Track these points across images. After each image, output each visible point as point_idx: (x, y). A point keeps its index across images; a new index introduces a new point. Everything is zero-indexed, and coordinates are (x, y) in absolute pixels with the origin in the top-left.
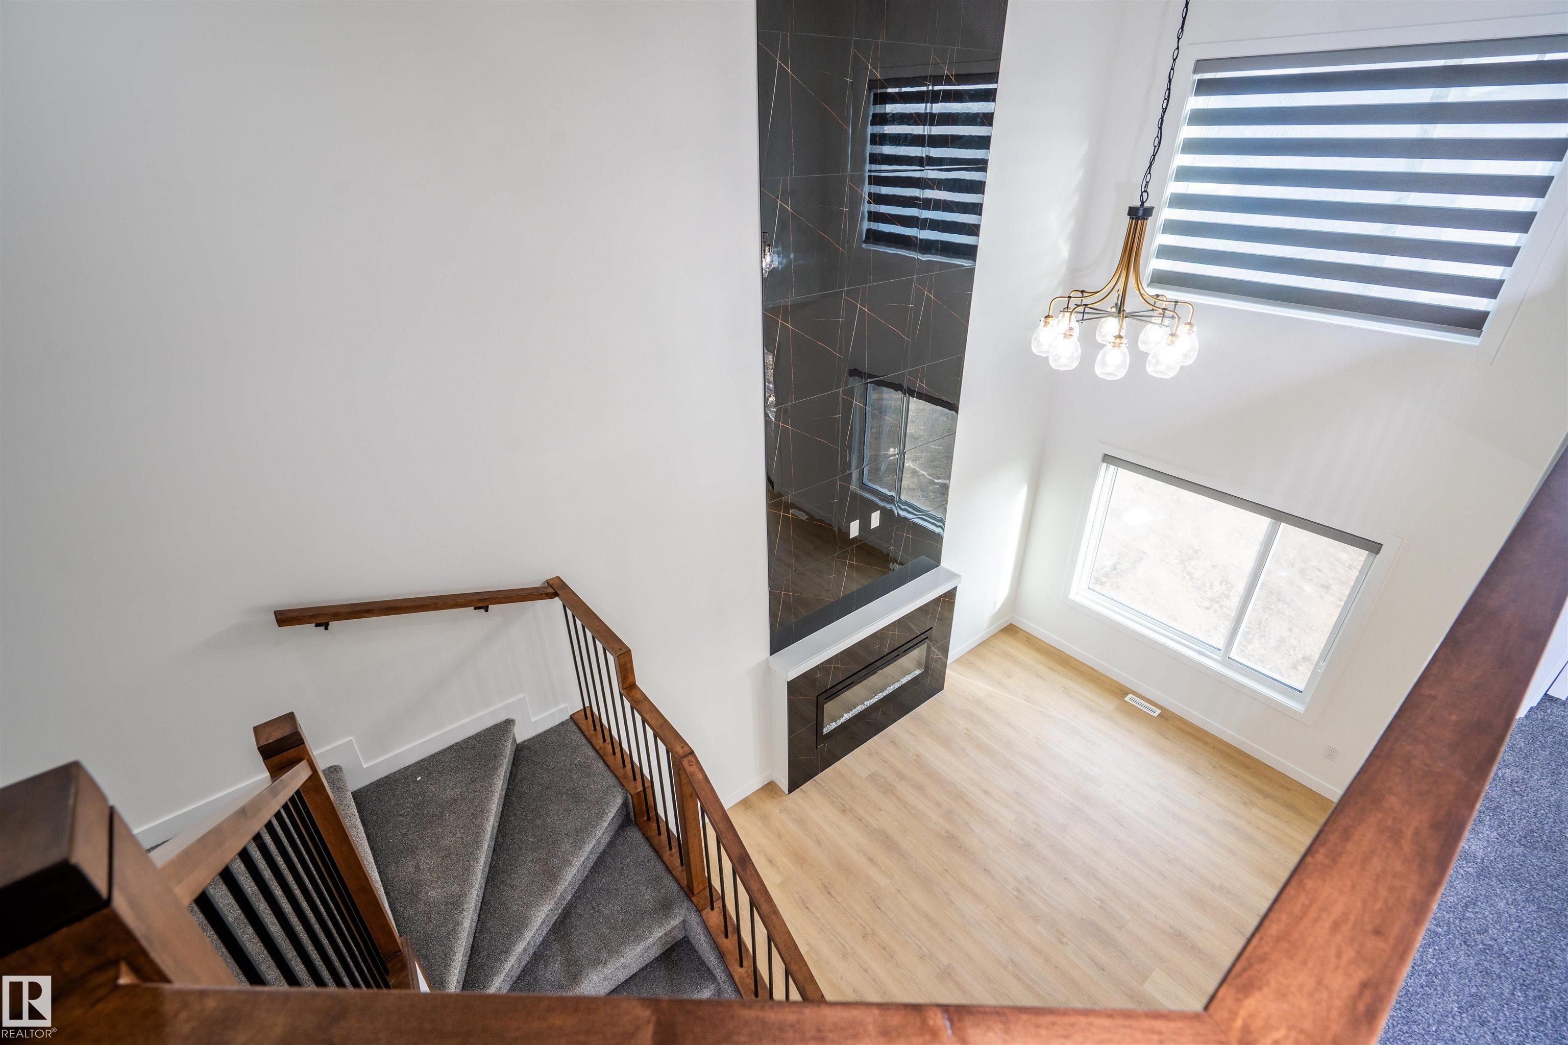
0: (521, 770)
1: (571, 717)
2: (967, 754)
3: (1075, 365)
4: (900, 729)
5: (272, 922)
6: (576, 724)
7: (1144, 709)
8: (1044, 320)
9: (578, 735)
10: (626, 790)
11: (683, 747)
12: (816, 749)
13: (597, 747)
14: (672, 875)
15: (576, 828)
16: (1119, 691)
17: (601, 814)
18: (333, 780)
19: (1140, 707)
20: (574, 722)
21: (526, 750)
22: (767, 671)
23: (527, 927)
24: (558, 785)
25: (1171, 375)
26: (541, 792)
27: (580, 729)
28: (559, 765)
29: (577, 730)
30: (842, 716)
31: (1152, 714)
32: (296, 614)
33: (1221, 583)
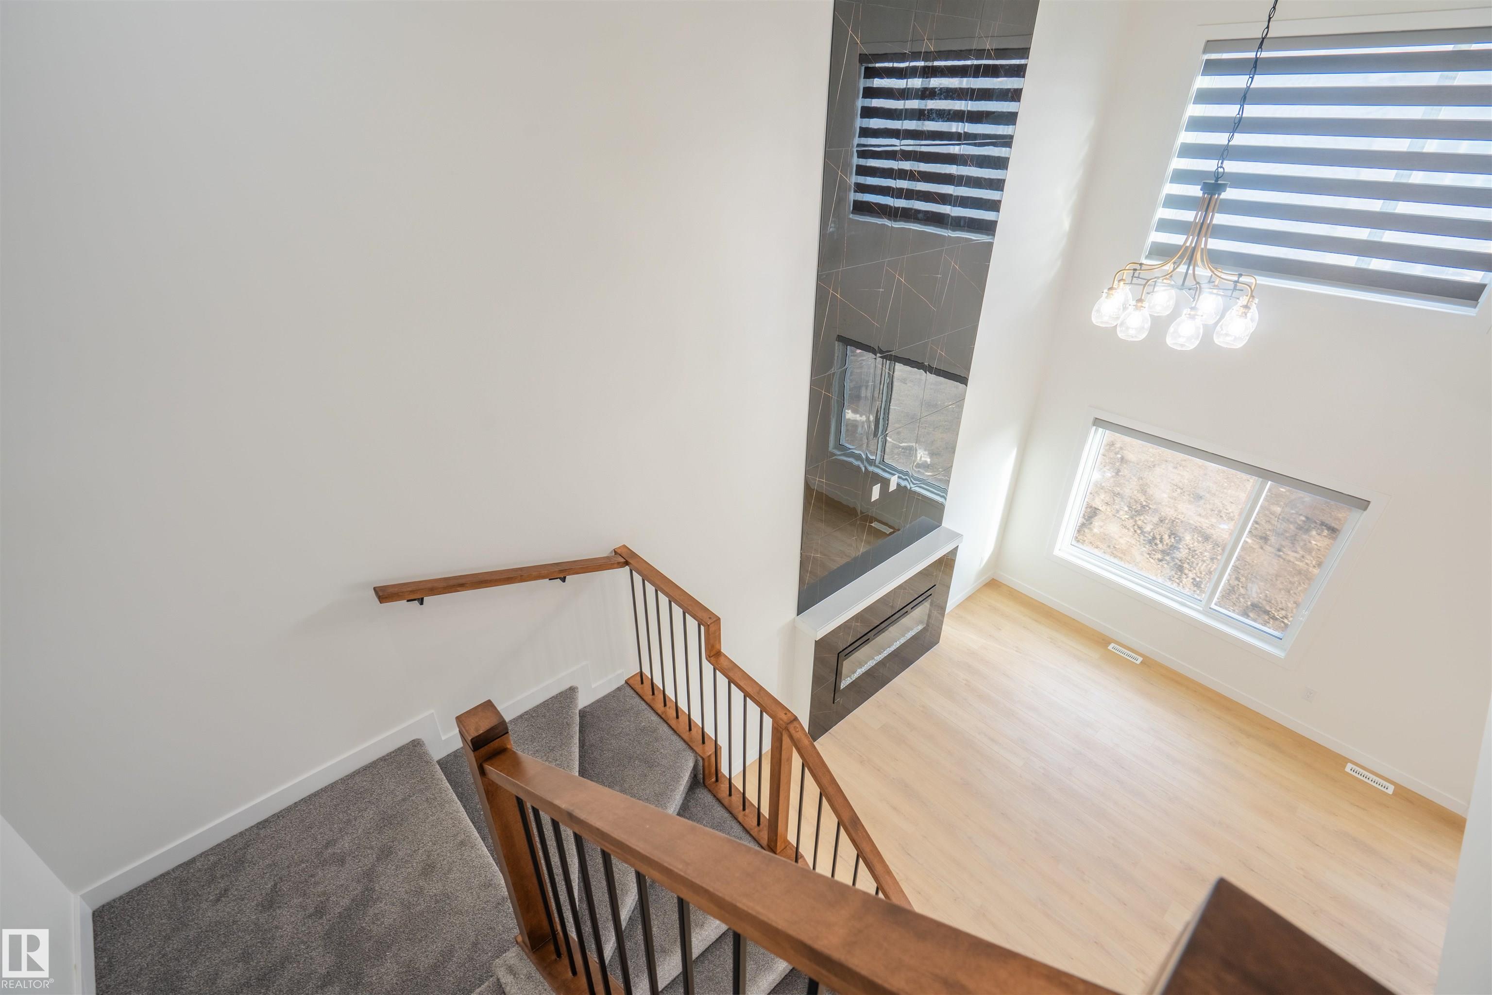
0: (588, 736)
1: (626, 682)
2: (970, 704)
3: (1143, 336)
4: (903, 681)
5: (391, 903)
6: (632, 688)
7: (1126, 657)
8: (1107, 292)
9: (637, 700)
10: (696, 753)
11: (786, 714)
12: (833, 703)
13: (659, 712)
14: (751, 835)
15: (655, 793)
16: (1101, 641)
17: (677, 779)
18: (419, 754)
19: (1123, 655)
20: (631, 687)
21: (589, 716)
22: (793, 630)
23: (627, 894)
24: (628, 750)
25: (1239, 345)
26: (613, 758)
27: (637, 693)
28: (624, 730)
29: (635, 695)
30: (854, 672)
31: (1135, 661)
32: (396, 590)
33: (1170, 536)
